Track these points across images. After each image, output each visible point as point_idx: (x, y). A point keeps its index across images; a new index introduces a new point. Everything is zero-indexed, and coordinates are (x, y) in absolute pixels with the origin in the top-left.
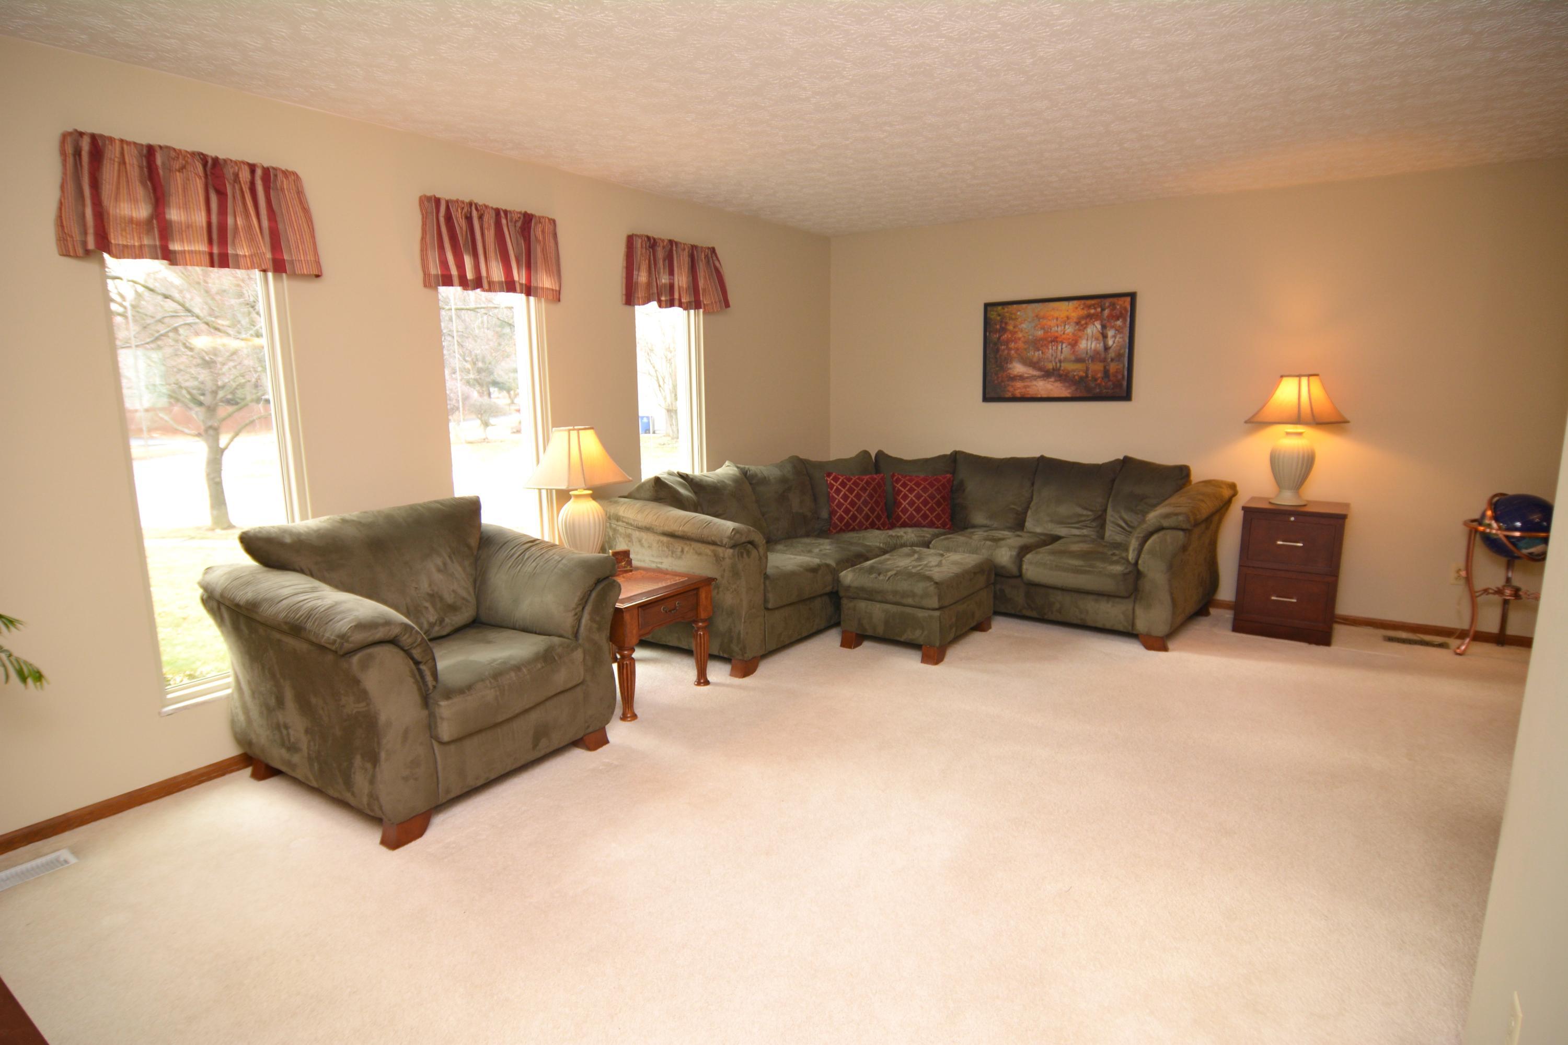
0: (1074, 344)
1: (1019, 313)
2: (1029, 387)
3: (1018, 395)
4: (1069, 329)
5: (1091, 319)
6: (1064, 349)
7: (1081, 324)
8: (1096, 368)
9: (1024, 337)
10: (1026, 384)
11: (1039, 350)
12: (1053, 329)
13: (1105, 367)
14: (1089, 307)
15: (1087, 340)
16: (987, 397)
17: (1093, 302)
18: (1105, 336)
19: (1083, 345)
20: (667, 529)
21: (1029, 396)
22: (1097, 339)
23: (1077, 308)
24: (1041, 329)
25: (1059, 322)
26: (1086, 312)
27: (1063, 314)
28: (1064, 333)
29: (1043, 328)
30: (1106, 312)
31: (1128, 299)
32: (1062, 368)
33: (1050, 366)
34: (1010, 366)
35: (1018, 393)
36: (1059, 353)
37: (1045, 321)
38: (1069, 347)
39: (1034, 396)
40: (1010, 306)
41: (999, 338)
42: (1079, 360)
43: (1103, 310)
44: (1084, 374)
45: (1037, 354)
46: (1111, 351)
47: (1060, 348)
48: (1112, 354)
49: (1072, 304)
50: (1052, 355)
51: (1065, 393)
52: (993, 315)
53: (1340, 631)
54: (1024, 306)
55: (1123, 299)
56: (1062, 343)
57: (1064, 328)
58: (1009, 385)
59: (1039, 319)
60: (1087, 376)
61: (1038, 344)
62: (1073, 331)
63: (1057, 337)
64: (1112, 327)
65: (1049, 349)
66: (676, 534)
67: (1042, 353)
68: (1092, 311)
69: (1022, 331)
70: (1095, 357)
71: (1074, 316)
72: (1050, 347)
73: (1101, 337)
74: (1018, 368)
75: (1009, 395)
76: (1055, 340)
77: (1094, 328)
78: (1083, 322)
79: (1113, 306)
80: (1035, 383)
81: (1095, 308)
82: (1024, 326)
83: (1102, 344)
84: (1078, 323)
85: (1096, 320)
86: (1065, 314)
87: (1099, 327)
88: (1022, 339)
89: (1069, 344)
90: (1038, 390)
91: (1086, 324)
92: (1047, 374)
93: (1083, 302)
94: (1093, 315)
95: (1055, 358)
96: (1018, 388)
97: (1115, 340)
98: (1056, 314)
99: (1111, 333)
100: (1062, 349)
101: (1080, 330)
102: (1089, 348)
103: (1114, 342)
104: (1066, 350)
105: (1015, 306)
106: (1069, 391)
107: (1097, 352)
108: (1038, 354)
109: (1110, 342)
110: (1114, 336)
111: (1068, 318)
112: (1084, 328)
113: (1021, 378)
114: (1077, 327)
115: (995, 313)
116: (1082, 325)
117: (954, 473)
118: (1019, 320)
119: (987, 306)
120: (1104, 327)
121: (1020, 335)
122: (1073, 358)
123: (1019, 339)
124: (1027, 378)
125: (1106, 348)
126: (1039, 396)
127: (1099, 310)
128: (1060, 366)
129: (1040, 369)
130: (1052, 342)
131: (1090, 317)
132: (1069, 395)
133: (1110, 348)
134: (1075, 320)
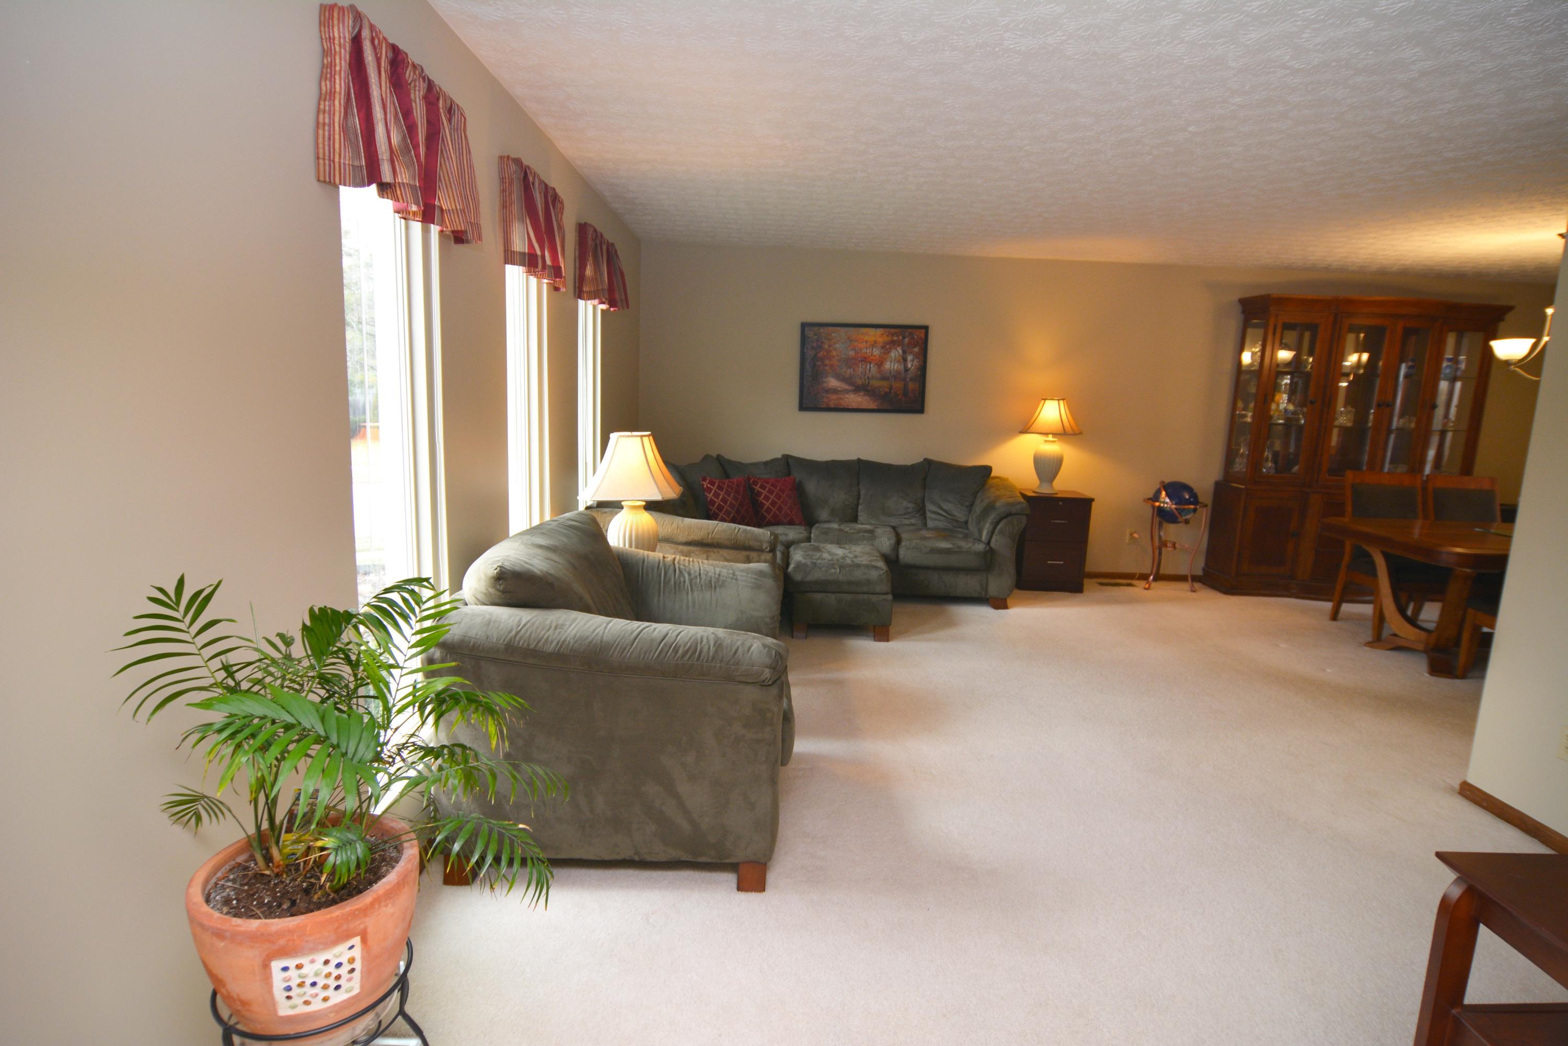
0: (880, 364)
1: (833, 334)
2: (841, 399)
3: (832, 406)
4: (876, 352)
5: (894, 345)
6: (872, 368)
7: (887, 347)
8: (898, 385)
9: (838, 355)
10: (839, 396)
11: (850, 368)
12: (863, 351)
13: (905, 386)
14: (893, 335)
15: (891, 362)
16: (803, 407)
17: (896, 330)
18: (905, 360)
19: (888, 366)
20: (691, 538)
21: (842, 407)
22: (899, 362)
23: (882, 334)
24: (853, 349)
25: (868, 345)
26: (890, 339)
27: (872, 339)
28: (872, 355)
29: (854, 349)
30: (906, 340)
31: (924, 331)
32: (870, 384)
33: (859, 382)
34: (825, 380)
35: (832, 405)
36: (868, 372)
37: (856, 343)
38: (876, 367)
39: (846, 407)
40: (826, 328)
41: (816, 355)
42: (884, 378)
43: (904, 338)
44: (888, 391)
45: (848, 371)
46: (910, 372)
47: (868, 367)
48: (910, 375)
49: (879, 331)
50: (862, 373)
51: (873, 406)
52: (809, 333)
53: (1087, 582)
54: (838, 328)
55: (920, 330)
56: (870, 363)
57: (872, 350)
58: (824, 397)
59: (851, 341)
60: (890, 392)
61: (850, 362)
62: (879, 353)
63: (866, 358)
64: (911, 353)
65: (859, 367)
66: (705, 541)
67: (854, 370)
68: (895, 338)
69: (835, 350)
70: (896, 376)
71: (881, 340)
72: (860, 366)
73: (902, 361)
74: (833, 383)
75: (824, 406)
76: (865, 360)
77: (896, 353)
78: (888, 347)
79: (911, 334)
80: (847, 396)
81: (898, 336)
82: (838, 346)
83: (902, 366)
84: (883, 347)
85: (898, 346)
86: (874, 338)
87: (900, 352)
88: (836, 357)
89: (876, 364)
90: (849, 402)
91: (890, 348)
92: (858, 389)
93: (888, 330)
94: (896, 341)
95: (865, 376)
96: (833, 400)
97: (912, 363)
98: (866, 338)
99: (910, 358)
100: (870, 368)
101: (885, 354)
102: (892, 368)
103: (912, 366)
104: (874, 369)
105: (830, 328)
106: (876, 404)
107: (898, 372)
108: (850, 371)
109: (909, 365)
110: (913, 361)
111: (875, 342)
112: (887, 352)
113: (835, 391)
114: (883, 351)
115: (812, 333)
116: (887, 349)
117: (789, 474)
118: (834, 340)
119: (804, 326)
120: (904, 352)
121: (834, 353)
122: (879, 376)
123: (834, 357)
124: (841, 391)
125: (906, 370)
126: (850, 407)
127: (901, 337)
128: (869, 382)
129: (851, 384)
130: (862, 361)
131: (893, 344)
132: (875, 408)
133: (909, 370)
134: (881, 345)
